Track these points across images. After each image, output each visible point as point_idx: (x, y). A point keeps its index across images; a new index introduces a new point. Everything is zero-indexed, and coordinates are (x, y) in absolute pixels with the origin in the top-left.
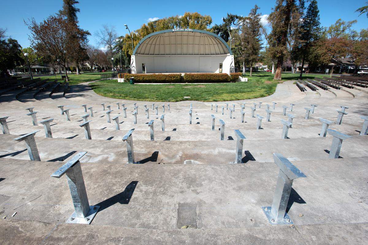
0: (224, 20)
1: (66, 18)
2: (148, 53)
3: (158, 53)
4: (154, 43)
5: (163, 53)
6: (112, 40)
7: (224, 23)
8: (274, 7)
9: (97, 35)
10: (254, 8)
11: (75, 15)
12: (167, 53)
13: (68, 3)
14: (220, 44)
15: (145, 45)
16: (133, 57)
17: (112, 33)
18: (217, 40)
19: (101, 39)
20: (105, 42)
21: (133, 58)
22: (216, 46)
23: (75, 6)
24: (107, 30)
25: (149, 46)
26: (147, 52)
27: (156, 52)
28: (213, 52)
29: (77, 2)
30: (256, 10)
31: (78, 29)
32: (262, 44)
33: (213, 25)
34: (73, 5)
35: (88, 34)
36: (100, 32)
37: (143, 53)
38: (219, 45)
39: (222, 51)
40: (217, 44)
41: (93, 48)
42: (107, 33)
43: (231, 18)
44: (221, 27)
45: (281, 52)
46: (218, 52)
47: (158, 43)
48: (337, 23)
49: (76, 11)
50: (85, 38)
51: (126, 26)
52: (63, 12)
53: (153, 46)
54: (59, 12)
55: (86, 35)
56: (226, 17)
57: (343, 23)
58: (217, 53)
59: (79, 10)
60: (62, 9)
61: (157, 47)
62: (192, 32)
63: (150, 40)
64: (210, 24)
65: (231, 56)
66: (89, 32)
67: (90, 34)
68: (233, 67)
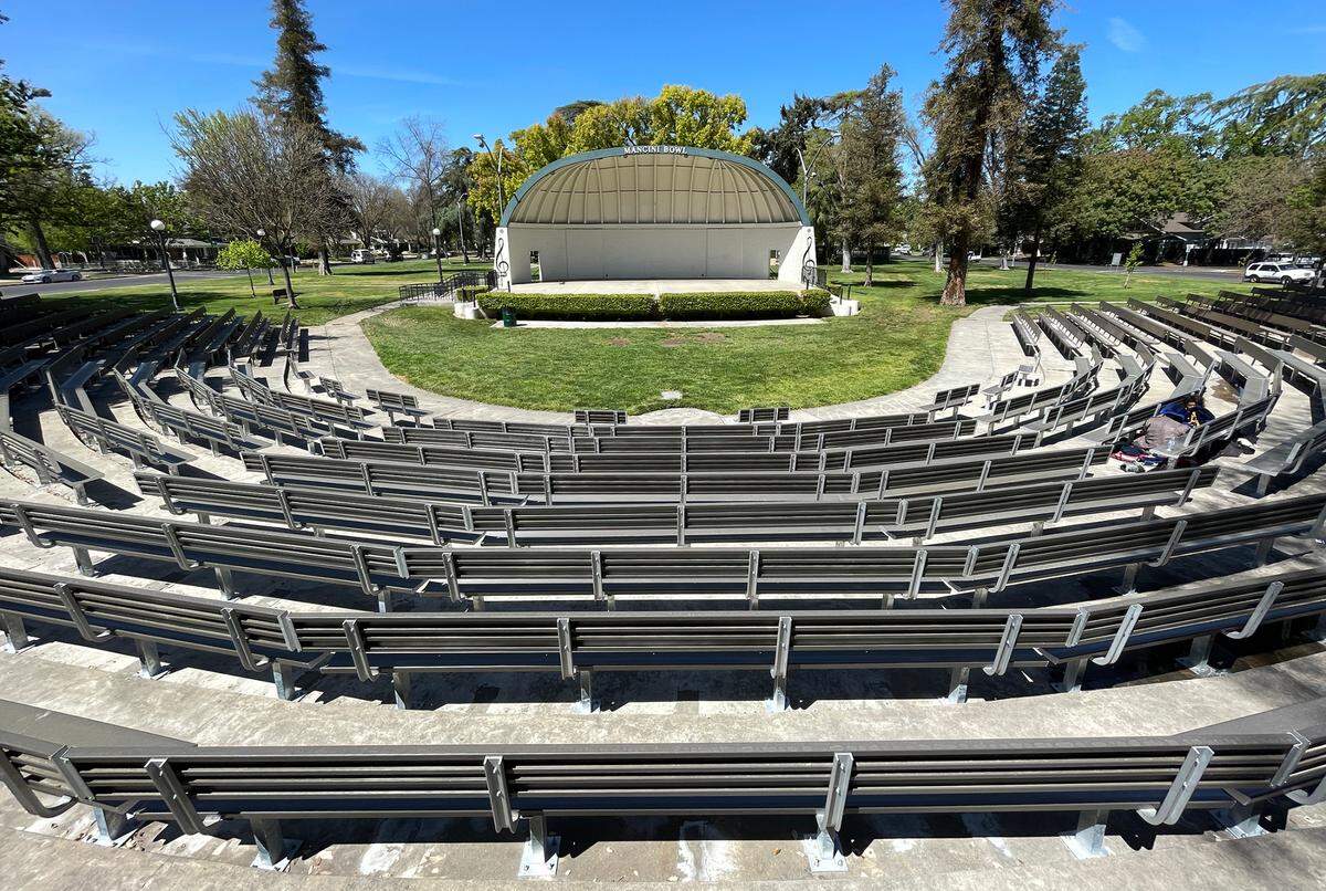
0: (784, 113)
1: (285, 95)
2: (548, 218)
3: (578, 218)
4: (567, 187)
5: (595, 217)
6: (432, 166)
7: (784, 122)
8: (941, 80)
9: (386, 150)
10: (879, 73)
11: (315, 89)
12: (608, 218)
13: (293, 51)
14: (773, 190)
15: (540, 194)
16: (502, 231)
17: (433, 146)
18: (762, 179)
19: (398, 165)
20: (413, 173)
21: (502, 234)
22: (758, 196)
23: (316, 59)
24: (416, 135)
25: (551, 196)
26: (544, 215)
27: (575, 215)
28: (749, 213)
29: (320, 48)
30: (884, 79)
31: (326, 131)
32: (905, 187)
33: (748, 127)
34: (308, 58)
35: (358, 146)
36: (394, 141)
37: (533, 219)
38: (769, 194)
39: (778, 214)
40: (762, 191)
41: (373, 182)
42: (419, 146)
43: (806, 109)
44: (774, 136)
45: (964, 220)
46: (764, 213)
47: (578, 186)
48: (1149, 100)
49: (318, 74)
50: (347, 161)
51: (481, 138)
52: (277, 76)
53: (563, 197)
54: (262, 77)
55: (351, 150)
56: (790, 104)
57: (1168, 103)
58: (761, 218)
59: (326, 72)
60: (273, 68)
61: (576, 197)
62: (686, 155)
63: (556, 179)
64: (740, 122)
65: (805, 229)
66: (359, 140)
67: (364, 149)
68: (811, 262)
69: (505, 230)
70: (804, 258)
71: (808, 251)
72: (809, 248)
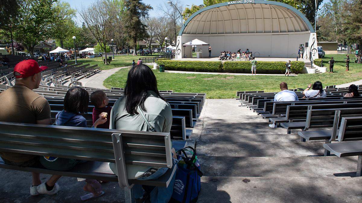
2: (201, 32)
3: (214, 32)
4: (208, 19)
9: (161, 8)
12: (227, 32)
14: (298, 17)
15: (197, 22)
16: (179, 37)
20: (170, 16)
21: (179, 39)
22: (293, 19)
25: (202, 23)
26: (199, 31)
27: (213, 30)
28: (291, 28)
35: (150, 8)
36: (163, 5)
37: (194, 32)
39: (303, 28)
46: (297, 27)
50: (146, 13)
55: (148, 9)
58: (296, 30)
62: (255, 4)
65: (312, 34)
66: (151, 6)
67: (152, 8)
68: (315, 50)
70: (311, 48)
71: (313, 44)
72: (314, 43)
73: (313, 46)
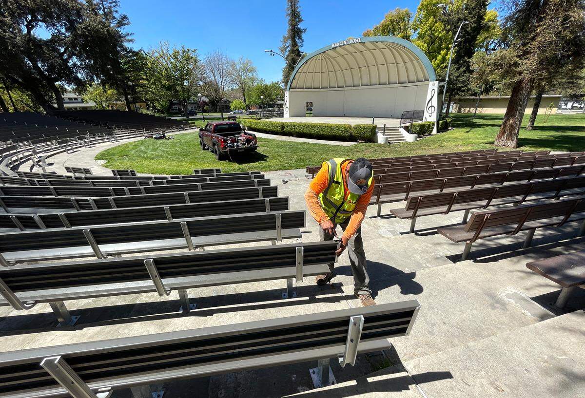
21: (287, 95)
68: (433, 108)
69: (288, 92)
70: (428, 104)
71: (431, 99)
72: (432, 97)
73: (431, 101)
